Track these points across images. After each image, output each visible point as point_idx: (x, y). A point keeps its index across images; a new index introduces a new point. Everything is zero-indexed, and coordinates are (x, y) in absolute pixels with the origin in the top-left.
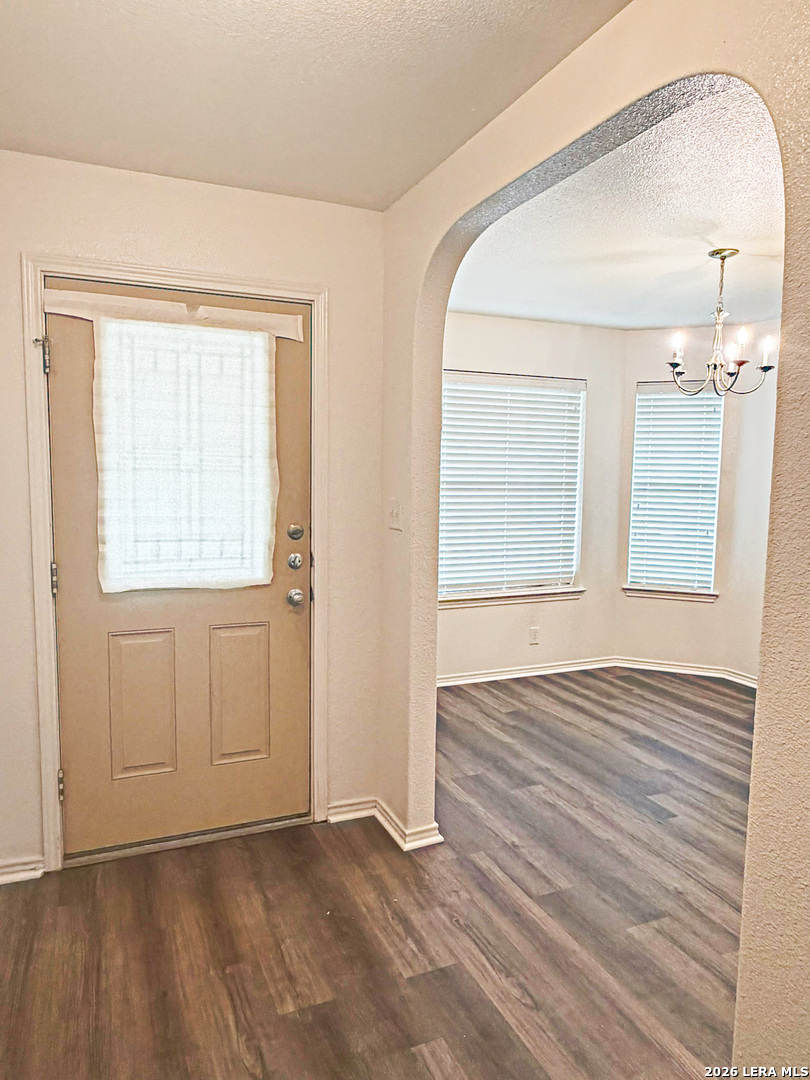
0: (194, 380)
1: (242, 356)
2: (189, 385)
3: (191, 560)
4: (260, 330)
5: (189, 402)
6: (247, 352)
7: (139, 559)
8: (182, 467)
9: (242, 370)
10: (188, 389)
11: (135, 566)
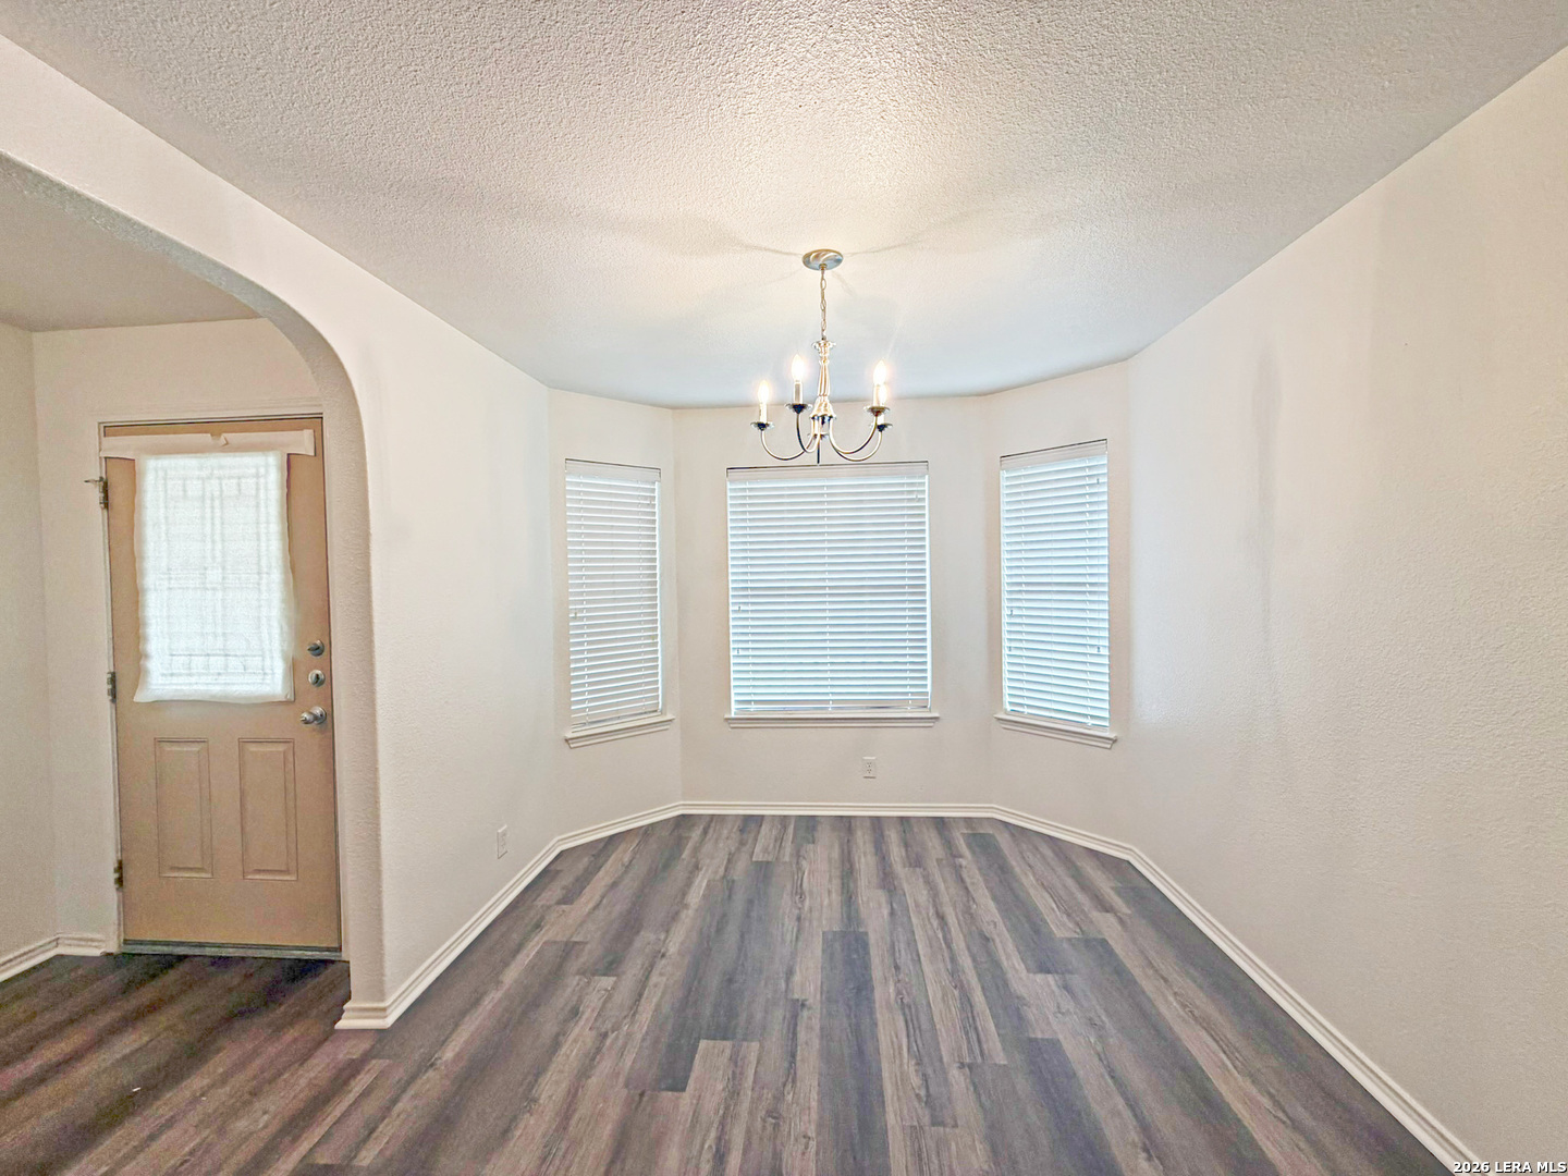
0: (217, 503)
1: (257, 476)
2: (212, 507)
3: (219, 674)
4: (272, 449)
5: (213, 524)
6: (262, 471)
7: (174, 671)
8: (208, 586)
9: (258, 489)
10: (212, 512)
11: (169, 678)
